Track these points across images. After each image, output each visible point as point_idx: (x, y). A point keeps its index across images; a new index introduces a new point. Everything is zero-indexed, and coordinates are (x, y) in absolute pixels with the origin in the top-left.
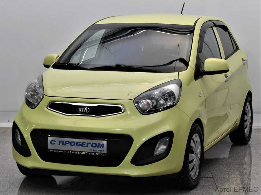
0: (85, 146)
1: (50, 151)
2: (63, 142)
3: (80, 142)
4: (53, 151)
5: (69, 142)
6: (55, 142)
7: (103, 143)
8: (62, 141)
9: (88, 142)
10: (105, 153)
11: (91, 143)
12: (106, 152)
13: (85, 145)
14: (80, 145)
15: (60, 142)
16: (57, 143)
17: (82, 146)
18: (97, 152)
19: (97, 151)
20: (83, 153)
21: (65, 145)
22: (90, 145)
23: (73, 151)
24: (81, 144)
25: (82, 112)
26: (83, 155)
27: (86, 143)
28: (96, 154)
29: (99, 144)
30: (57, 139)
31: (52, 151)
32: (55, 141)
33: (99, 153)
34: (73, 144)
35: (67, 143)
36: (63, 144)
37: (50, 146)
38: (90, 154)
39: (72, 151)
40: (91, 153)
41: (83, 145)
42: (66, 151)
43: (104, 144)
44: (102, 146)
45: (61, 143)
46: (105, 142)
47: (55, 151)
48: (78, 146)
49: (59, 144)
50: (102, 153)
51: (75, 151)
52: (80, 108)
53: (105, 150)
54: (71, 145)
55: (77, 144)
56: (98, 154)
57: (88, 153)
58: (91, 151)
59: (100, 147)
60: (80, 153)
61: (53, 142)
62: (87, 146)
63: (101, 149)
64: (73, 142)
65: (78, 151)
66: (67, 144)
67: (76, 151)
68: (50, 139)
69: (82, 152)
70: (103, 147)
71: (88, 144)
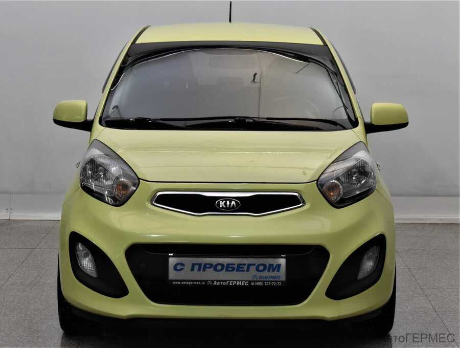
0: (244, 271)
1: (174, 283)
2: (200, 265)
3: (234, 264)
4: (179, 283)
5: (211, 265)
6: (182, 267)
7: (280, 263)
8: (197, 264)
9: (248, 263)
10: (282, 282)
11: (255, 265)
12: (283, 278)
13: (243, 268)
14: (233, 269)
15: (194, 265)
16: (188, 267)
17: (238, 270)
18: (268, 280)
19: (266, 277)
20: (239, 283)
21: (204, 270)
22: (253, 268)
23: (220, 281)
24: (235, 266)
25: (226, 208)
26: (240, 287)
27: (245, 265)
28: (264, 283)
29: (271, 265)
30: (188, 261)
31: (177, 283)
32: (182, 265)
33: (270, 281)
34: (219, 267)
35: (208, 266)
36: (199, 270)
37: (172, 275)
38: (253, 284)
39: (217, 281)
40: (254, 281)
41: (239, 268)
42: (206, 281)
43: (280, 265)
44: (276, 268)
45: (196, 267)
46: (282, 261)
47: (183, 283)
48: (230, 271)
49: (192, 269)
50: (276, 282)
51: (223, 281)
52: (222, 201)
53: (282, 274)
54: (215, 270)
55: (229, 268)
56: (268, 284)
57: (250, 282)
58: (255, 280)
59: (274, 270)
60: (235, 282)
61: (179, 267)
62: (248, 270)
63: (275, 274)
64: (219, 264)
65: (230, 281)
66: (209, 268)
67: (226, 281)
68: (172, 261)
69: (236, 281)
70: (278, 271)
71: (249, 265)
